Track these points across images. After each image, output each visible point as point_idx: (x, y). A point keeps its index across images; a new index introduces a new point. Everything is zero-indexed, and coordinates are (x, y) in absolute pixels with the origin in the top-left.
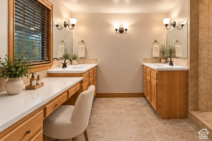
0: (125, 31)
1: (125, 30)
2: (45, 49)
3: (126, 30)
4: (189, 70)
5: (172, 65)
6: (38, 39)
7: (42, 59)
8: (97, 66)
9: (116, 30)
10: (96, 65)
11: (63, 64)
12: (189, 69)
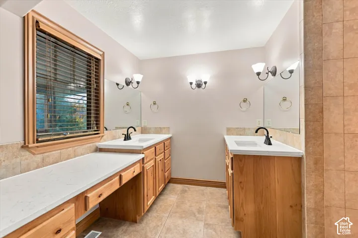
0: (204, 85)
1: (203, 83)
2: (93, 115)
3: (205, 83)
4: (305, 157)
5: (270, 144)
6: (81, 102)
7: (88, 128)
8: (170, 138)
9: (191, 83)
10: (170, 136)
11: (125, 135)
12: (304, 154)
